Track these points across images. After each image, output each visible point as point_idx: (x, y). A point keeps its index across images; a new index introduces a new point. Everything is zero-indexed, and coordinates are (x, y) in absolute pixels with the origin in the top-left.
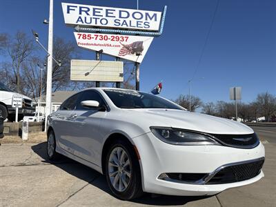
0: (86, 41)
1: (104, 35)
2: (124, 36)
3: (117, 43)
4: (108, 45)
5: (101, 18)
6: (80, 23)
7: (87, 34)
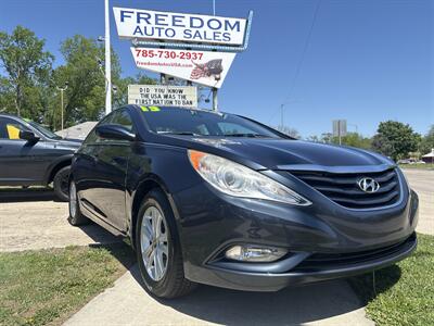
0: (147, 59)
1: (170, 51)
2: (197, 52)
3: (189, 62)
4: (176, 65)
5: (166, 27)
6: (138, 35)
7: (148, 49)
